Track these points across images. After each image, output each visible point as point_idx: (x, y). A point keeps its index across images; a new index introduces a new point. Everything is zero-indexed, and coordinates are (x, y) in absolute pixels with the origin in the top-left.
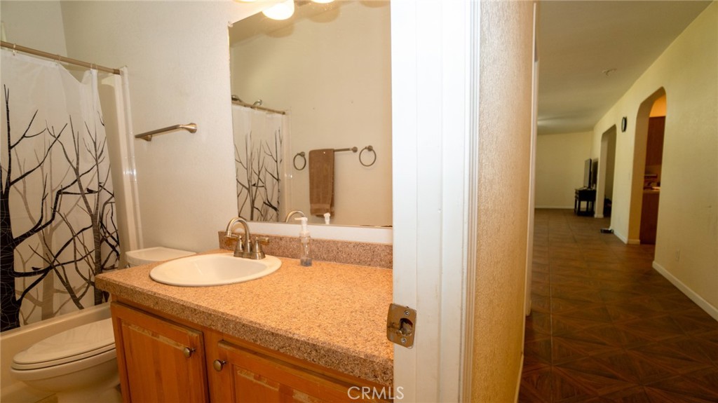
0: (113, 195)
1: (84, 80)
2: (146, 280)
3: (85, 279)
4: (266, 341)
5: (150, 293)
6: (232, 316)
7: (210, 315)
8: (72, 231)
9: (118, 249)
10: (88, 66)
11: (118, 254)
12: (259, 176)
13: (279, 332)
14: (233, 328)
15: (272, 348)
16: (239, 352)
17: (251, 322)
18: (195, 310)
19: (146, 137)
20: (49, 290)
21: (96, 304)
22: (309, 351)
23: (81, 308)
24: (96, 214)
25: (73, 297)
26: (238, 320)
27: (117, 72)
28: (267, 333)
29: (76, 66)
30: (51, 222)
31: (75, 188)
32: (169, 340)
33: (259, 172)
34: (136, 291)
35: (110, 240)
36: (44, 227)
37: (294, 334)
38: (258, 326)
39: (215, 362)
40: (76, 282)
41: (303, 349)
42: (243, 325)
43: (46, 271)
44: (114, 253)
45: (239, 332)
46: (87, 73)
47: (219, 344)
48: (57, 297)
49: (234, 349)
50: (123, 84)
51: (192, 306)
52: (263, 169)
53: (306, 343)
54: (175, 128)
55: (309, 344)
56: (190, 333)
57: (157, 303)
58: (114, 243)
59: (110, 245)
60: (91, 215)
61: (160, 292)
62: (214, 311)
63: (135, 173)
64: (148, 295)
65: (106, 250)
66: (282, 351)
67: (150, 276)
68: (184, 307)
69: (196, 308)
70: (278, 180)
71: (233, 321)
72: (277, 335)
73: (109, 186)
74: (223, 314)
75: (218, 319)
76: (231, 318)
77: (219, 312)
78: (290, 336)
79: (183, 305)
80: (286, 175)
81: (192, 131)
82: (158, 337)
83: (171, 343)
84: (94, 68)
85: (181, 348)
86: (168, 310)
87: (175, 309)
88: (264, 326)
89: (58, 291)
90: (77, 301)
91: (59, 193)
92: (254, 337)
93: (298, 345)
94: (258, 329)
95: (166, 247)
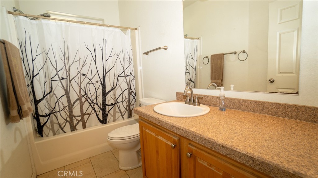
0: (134, 77)
1: (126, 34)
2: (153, 112)
3: (125, 108)
4: (218, 149)
5: (156, 118)
6: (198, 134)
7: (186, 131)
8: (122, 90)
9: (135, 97)
10: (127, 29)
11: (135, 100)
12: (186, 68)
13: (227, 146)
14: (198, 140)
15: (222, 153)
16: (200, 151)
17: (209, 138)
18: (178, 128)
19: (147, 53)
20: (115, 112)
21: (128, 118)
22: (247, 160)
23: (124, 119)
24: (129, 84)
25: (122, 114)
26: (202, 136)
27: (136, 29)
28: (219, 145)
29: (124, 29)
30: (116, 87)
31: (123, 75)
32: (163, 139)
33: (187, 66)
34: (150, 117)
35: (133, 94)
36: (114, 89)
37: (237, 149)
38: (214, 141)
39: (187, 153)
40: (123, 110)
41: (243, 158)
42: (205, 139)
43: (114, 105)
44: (134, 99)
45: (202, 142)
46: (127, 31)
47: (189, 145)
48: (117, 114)
49: (197, 149)
50: (138, 34)
51: (176, 126)
52: (189, 65)
53: (245, 155)
54: (159, 49)
55: (248, 156)
56: (174, 138)
57: (160, 123)
58: (134, 95)
59: (133, 96)
60: (128, 85)
61: (161, 118)
62: (188, 130)
63: (142, 68)
64: (155, 119)
65: (132, 98)
66: (228, 156)
67: (154, 110)
68: (172, 126)
69: (179, 127)
70: (195, 69)
71: (199, 136)
72: (226, 147)
73: (133, 74)
74: (193, 132)
75: (190, 134)
76: (198, 135)
77: (191, 131)
78: (235, 149)
79: (172, 125)
80: (199, 67)
81: (166, 49)
82: (158, 137)
83: (164, 140)
84: (129, 29)
85: (169, 143)
86: (165, 126)
87: (168, 126)
88: (217, 141)
89: (117, 112)
90: (122, 116)
91: (118, 76)
92: (211, 146)
93: (239, 155)
94: (213, 142)
95: (153, 98)
